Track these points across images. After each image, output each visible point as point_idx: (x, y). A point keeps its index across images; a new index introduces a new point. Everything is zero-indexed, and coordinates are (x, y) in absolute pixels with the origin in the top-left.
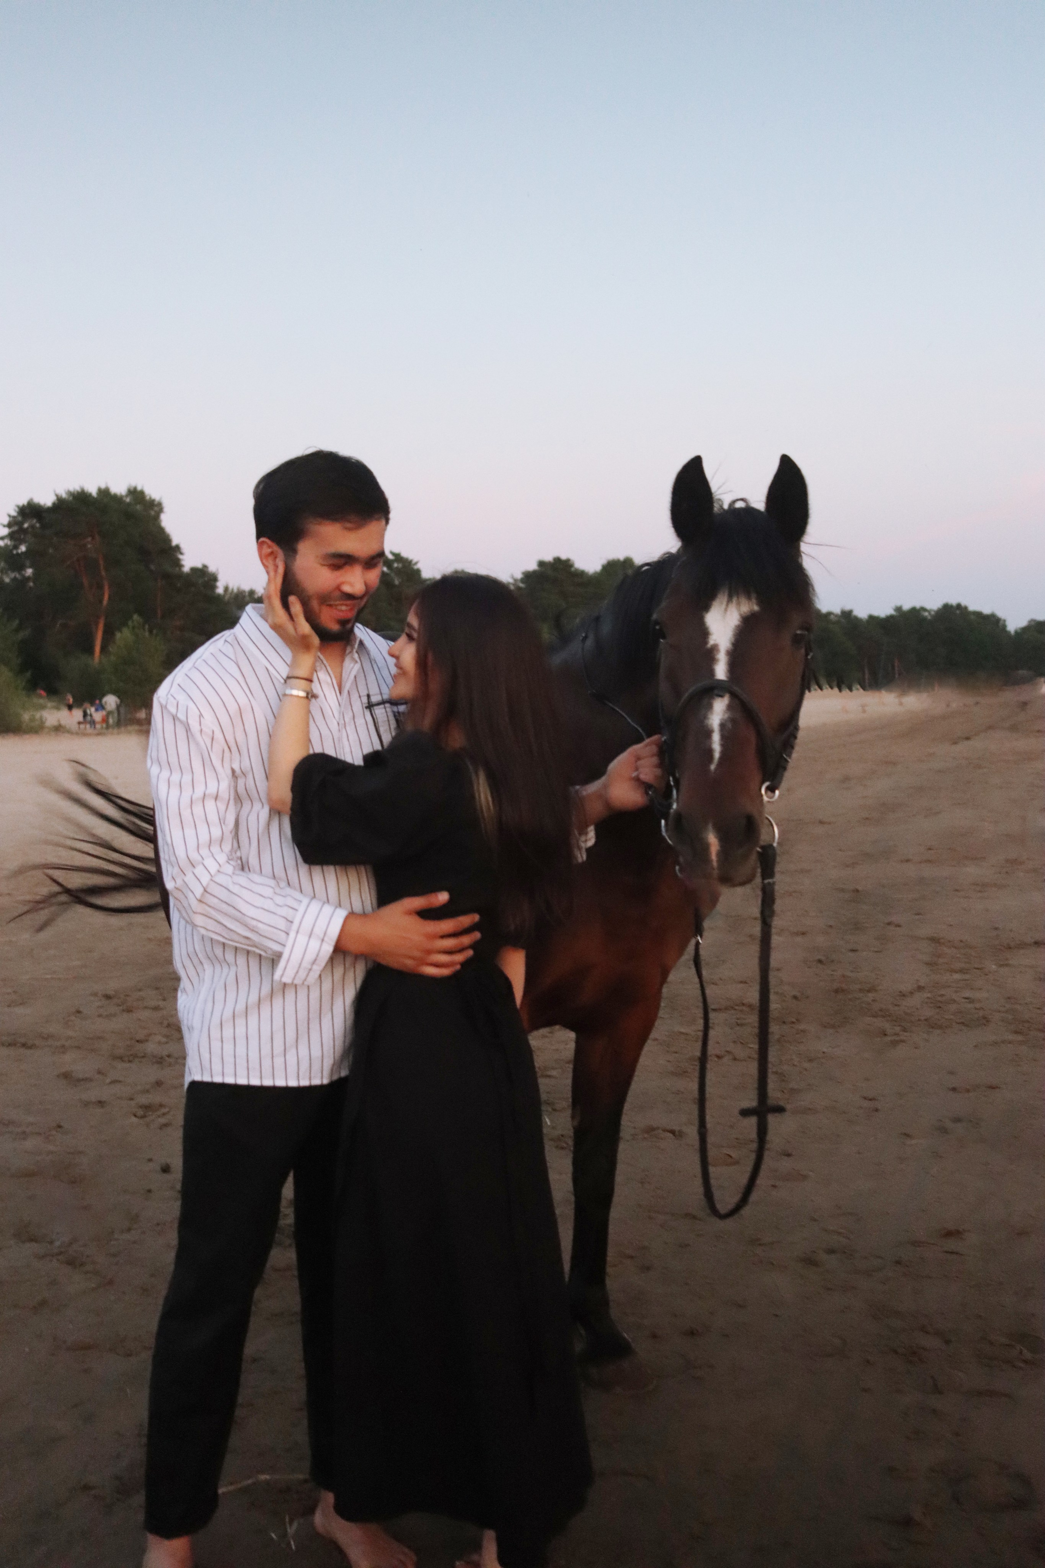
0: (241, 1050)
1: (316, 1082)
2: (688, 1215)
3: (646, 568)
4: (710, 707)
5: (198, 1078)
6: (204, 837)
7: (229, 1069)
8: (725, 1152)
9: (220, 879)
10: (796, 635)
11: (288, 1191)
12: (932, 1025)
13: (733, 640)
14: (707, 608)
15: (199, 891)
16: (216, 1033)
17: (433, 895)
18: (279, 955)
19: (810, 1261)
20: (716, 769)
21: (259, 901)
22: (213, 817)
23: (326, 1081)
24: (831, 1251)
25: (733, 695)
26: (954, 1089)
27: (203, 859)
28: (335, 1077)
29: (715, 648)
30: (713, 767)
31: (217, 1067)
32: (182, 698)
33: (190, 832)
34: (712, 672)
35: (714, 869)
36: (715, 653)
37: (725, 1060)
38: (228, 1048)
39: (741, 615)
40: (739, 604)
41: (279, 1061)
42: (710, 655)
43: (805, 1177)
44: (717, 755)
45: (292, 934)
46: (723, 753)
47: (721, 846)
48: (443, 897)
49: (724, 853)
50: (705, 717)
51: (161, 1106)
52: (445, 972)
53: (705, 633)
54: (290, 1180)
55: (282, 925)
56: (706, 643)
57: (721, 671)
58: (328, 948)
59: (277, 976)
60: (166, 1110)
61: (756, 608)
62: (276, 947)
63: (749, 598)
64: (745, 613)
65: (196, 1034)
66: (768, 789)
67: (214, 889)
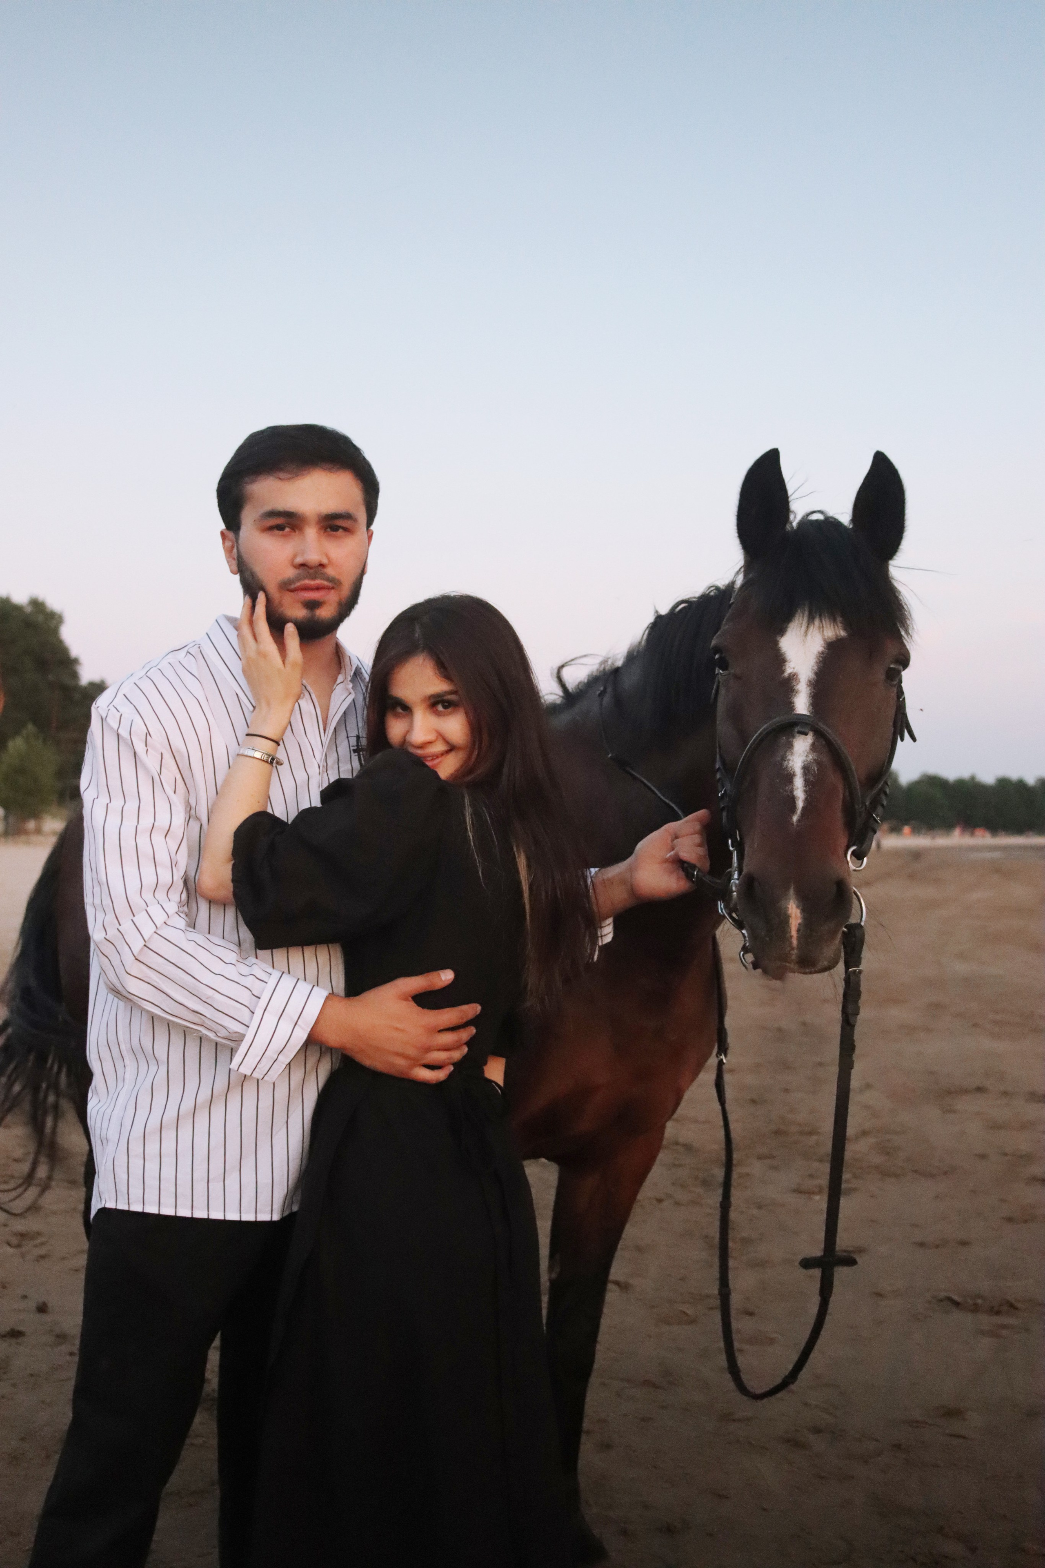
0: (168, 1172)
1: (264, 1217)
2: (647, 1383)
3: (683, 605)
4: (790, 746)
5: (110, 1205)
6: (149, 878)
7: (152, 1195)
8: (680, 1308)
9: (166, 932)
10: (891, 669)
11: (214, 1357)
12: (885, 1173)
13: (815, 668)
14: (782, 631)
15: (137, 945)
16: (136, 1148)
17: (435, 973)
18: (239, 1039)
19: (794, 1443)
20: (799, 821)
21: (218, 967)
22: (163, 857)
23: (276, 1217)
24: (817, 1431)
25: (819, 734)
26: (922, 1245)
27: (148, 906)
28: (286, 1213)
29: (793, 677)
30: (795, 818)
31: (136, 1191)
32: (127, 711)
33: (131, 870)
34: (790, 706)
35: (793, 949)
36: (794, 683)
37: (665, 1204)
38: (152, 1167)
39: (825, 640)
40: (821, 628)
41: (216, 1188)
42: (788, 686)
43: (772, 1341)
44: (800, 804)
45: (259, 1013)
46: (808, 801)
47: (804, 919)
48: (447, 976)
49: (808, 926)
50: (784, 758)
51: (39, 1234)
52: (440, 1075)
53: (780, 660)
54: (217, 1342)
55: (245, 997)
56: (783, 672)
57: (802, 704)
58: (301, 1035)
59: (234, 1065)
60: (43, 1239)
61: (843, 633)
62: (235, 1027)
63: (834, 620)
64: (829, 638)
65: (110, 1148)
66: (853, 853)
67: (158, 944)
